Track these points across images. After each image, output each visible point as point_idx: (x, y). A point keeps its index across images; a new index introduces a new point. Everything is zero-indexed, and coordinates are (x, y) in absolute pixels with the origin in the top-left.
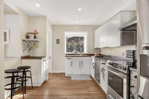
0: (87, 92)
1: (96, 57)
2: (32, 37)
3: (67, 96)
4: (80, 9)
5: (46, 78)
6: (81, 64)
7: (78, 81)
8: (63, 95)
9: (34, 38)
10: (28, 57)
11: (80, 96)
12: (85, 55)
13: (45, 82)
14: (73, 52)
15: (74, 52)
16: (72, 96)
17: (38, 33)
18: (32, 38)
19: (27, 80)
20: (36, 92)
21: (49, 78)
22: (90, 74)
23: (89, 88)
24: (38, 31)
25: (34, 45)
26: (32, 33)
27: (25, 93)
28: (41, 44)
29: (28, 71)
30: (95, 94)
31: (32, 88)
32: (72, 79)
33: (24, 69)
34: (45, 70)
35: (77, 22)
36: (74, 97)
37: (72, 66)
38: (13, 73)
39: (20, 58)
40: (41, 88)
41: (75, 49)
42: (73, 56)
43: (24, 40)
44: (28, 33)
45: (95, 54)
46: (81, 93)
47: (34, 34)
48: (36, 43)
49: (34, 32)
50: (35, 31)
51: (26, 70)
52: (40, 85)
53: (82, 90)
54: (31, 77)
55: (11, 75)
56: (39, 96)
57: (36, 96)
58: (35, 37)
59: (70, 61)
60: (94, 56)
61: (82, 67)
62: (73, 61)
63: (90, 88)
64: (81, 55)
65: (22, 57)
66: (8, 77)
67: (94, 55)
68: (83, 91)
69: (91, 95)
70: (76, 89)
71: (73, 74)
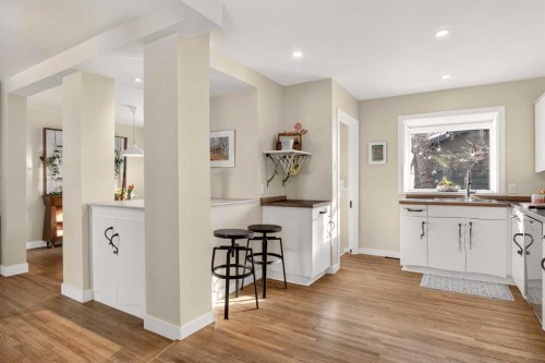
0: (470, 341)
1: (531, 207)
2: (288, 144)
3: (386, 333)
4: (442, 34)
5: (331, 264)
6: (466, 232)
7: (444, 294)
8: (371, 329)
9: (294, 148)
10: (281, 201)
11: (432, 344)
12: (487, 201)
13: (326, 278)
14: (438, 187)
15: (443, 187)
16: (402, 337)
17: (306, 132)
18: (288, 147)
19: (269, 263)
20: (292, 300)
21: (344, 268)
22: (509, 277)
23: (484, 328)
24: (304, 127)
25: (296, 167)
26: (289, 135)
27: (264, 297)
28: (315, 164)
29: (274, 238)
30: (507, 354)
31: (285, 287)
32: (424, 283)
33: (266, 232)
34: (326, 240)
35: (446, 79)
36: (408, 343)
37: (424, 238)
38: (233, 238)
39: (259, 203)
40: (310, 291)
41: (444, 178)
42: (431, 201)
43: (268, 155)
44: (280, 135)
45: (533, 197)
46: (440, 337)
47: (294, 135)
48: (301, 162)
49: (293, 130)
50: (298, 126)
51: (268, 235)
52: (308, 284)
53: (452, 329)
54: (282, 257)
55: (228, 242)
56: (296, 311)
57: (289, 309)
58: (297, 145)
59: (417, 219)
60: (526, 206)
61: (468, 244)
62: (430, 220)
63: (488, 328)
64: (470, 201)
65: (261, 199)
66: (222, 248)
67: (528, 200)
68: (454, 332)
69: (482, 353)
70: (424, 317)
71: (430, 265)
